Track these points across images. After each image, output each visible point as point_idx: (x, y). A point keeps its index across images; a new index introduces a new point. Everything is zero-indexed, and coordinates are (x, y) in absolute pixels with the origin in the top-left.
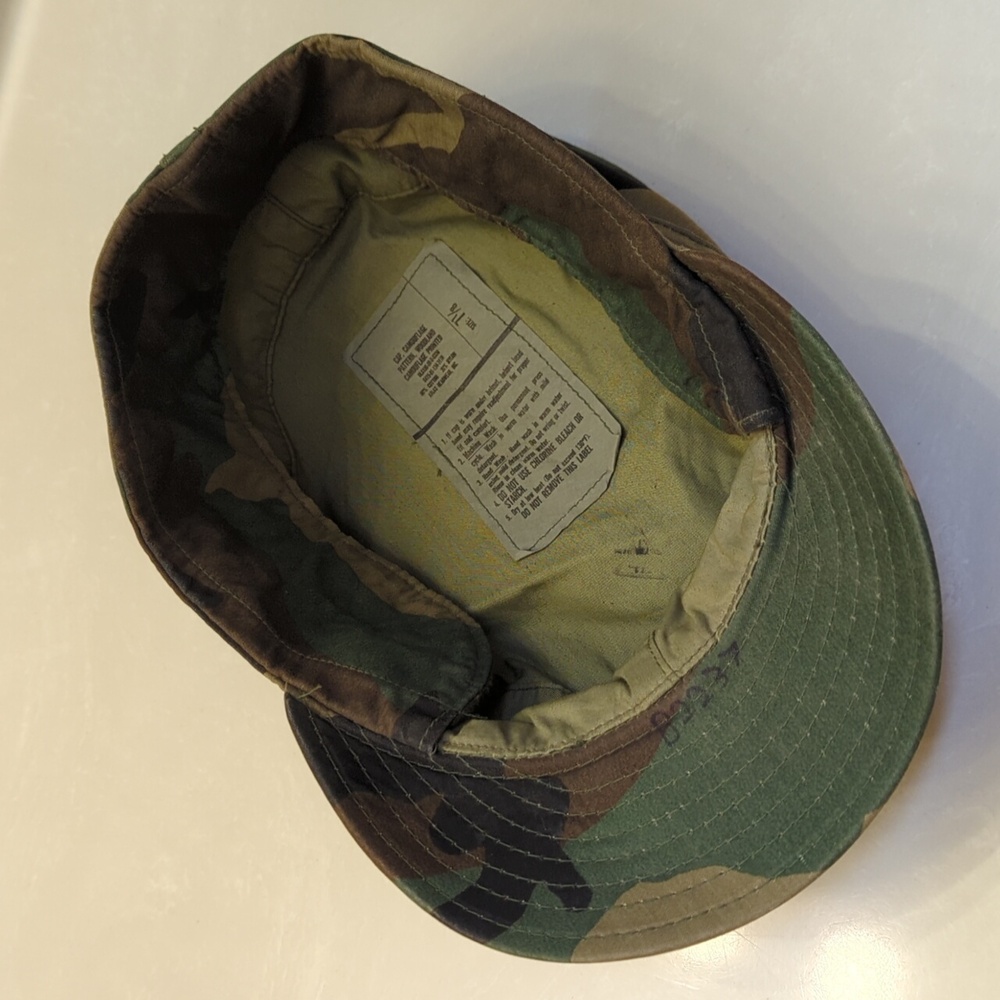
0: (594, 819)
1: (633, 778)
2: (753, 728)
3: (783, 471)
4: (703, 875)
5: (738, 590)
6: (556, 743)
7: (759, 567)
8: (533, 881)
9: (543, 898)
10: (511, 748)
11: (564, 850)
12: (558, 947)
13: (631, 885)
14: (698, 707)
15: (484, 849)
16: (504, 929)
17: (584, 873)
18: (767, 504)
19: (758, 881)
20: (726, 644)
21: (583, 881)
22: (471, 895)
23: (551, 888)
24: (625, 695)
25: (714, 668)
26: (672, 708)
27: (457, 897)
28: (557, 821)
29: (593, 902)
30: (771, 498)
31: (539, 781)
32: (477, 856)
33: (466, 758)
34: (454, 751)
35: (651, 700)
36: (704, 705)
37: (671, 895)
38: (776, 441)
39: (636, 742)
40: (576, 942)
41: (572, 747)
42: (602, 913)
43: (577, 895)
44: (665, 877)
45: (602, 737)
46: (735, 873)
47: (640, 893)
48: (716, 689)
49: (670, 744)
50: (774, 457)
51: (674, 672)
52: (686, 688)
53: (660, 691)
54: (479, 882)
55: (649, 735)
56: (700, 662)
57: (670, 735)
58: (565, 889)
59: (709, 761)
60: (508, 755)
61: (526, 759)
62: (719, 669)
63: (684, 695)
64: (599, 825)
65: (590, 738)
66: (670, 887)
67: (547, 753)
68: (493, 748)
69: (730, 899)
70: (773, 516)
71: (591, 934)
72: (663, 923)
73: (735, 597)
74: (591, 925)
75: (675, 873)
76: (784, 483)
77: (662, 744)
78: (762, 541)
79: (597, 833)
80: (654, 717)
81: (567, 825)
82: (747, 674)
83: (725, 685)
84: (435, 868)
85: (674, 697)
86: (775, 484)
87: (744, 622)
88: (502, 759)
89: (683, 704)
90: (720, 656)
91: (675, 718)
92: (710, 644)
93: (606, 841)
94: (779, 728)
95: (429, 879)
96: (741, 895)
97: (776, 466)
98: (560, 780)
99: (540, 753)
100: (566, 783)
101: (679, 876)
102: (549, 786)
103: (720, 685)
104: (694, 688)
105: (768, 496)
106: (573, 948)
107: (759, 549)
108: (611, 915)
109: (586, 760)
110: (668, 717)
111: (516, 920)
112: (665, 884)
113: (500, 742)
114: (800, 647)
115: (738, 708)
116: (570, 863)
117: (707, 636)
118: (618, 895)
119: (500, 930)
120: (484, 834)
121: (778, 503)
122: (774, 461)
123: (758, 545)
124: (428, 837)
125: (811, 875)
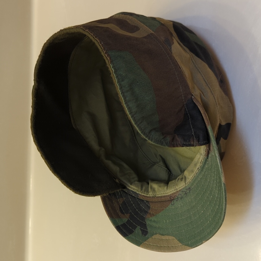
0: (153, 215)
1: (163, 210)
2: (189, 209)
3: (206, 154)
4: (171, 238)
5: (193, 177)
6: (151, 194)
7: (198, 174)
8: (137, 226)
9: (138, 230)
10: (141, 192)
11: (145, 220)
12: (138, 243)
13: (156, 234)
14: (180, 199)
15: (129, 215)
16: (128, 235)
17: (148, 227)
18: (202, 160)
19: (180, 244)
20: (188, 188)
21: (147, 229)
22: (124, 225)
23: (140, 229)
24: (166, 190)
25: (185, 191)
26: (174, 196)
27: (121, 225)
28: (146, 212)
29: (148, 235)
30: (203, 159)
31: (145, 201)
32: (128, 216)
33: (132, 191)
34: (130, 188)
35: (170, 193)
36: (181, 199)
37: (163, 239)
38: (206, 147)
39: (166, 201)
40: (142, 243)
41: (153, 197)
42: (148, 238)
43: (145, 232)
44: (163, 235)
45: (160, 197)
46: (177, 240)
47: (157, 237)
48: (184, 196)
49: (172, 205)
50: (205, 151)
51: (176, 189)
52: (178, 193)
53: (173, 192)
54: (126, 222)
55: (168, 201)
56: (182, 189)
57: (173, 203)
58: (143, 230)
59: (178, 212)
60: (140, 193)
61: (144, 195)
62: (186, 192)
63: (177, 195)
64: (154, 217)
65: (157, 196)
66: (164, 238)
67: (148, 196)
68: (138, 190)
69: (174, 246)
70: (203, 164)
71: (145, 242)
72: (159, 245)
73: (192, 178)
74: (145, 241)
75: (165, 235)
76: (206, 157)
77: (170, 204)
78: (199, 168)
79: (153, 218)
80: (170, 197)
81: (148, 214)
82: (191, 196)
83: (186, 196)
84: (118, 217)
85: (175, 194)
86: (204, 157)
87: (192, 184)
88: (139, 194)
89: (177, 197)
90: (186, 189)
91: (174, 199)
92: (185, 186)
93: (154, 221)
94: (193, 212)
95: (116, 219)
96: (176, 246)
97: (205, 153)
98: (149, 203)
99: (147, 195)
100: (150, 204)
101: (166, 236)
102: (147, 203)
103: (185, 196)
104: (180, 194)
105: (202, 159)
106: (140, 244)
107: (198, 170)
108: (150, 239)
109: (155, 200)
110: (173, 198)
111: (131, 234)
112: (163, 236)
113: (140, 190)
114: (201, 196)
115: (187, 203)
116: (146, 224)
117: (184, 184)
118: (153, 235)
119: (127, 235)
120: (131, 211)
121: (204, 161)
122: (205, 152)
123: (198, 168)
124: (119, 208)
125: (190, 248)
